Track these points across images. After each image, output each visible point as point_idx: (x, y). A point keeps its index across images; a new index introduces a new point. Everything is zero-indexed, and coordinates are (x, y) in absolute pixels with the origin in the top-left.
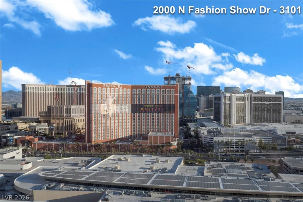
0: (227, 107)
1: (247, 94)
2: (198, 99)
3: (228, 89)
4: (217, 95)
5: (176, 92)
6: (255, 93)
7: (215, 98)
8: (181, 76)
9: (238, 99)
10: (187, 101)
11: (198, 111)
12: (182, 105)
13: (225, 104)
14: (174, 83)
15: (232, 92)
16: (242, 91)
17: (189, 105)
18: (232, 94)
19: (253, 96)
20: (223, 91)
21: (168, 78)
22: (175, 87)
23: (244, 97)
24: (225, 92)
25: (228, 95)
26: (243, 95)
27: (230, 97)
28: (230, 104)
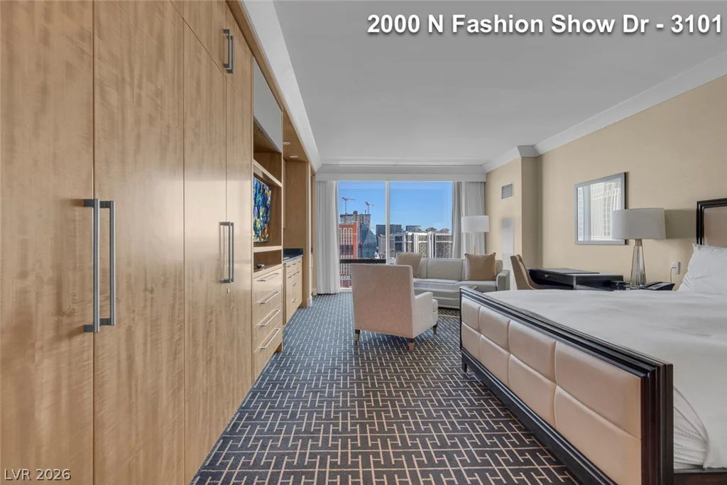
0: (409, 248)
1: (430, 233)
2: (377, 239)
3: (408, 228)
4: (398, 235)
5: (354, 232)
6: (438, 232)
7: (396, 237)
8: (359, 214)
9: (421, 238)
10: (366, 242)
11: (377, 252)
12: (360, 247)
13: (407, 244)
14: (351, 221)
15: (414, 231)
16: (423, 229)
17: (368, 246)
18: (415, 234)
19: (437, 234)
20: (405, 230)
21: (345, 215)
22: (353, 226)
23: (427, 236)
24: (407, 230)
25: (410, 234)
26: (426, 234)
27: (412, 236)
28: (412, 244)
